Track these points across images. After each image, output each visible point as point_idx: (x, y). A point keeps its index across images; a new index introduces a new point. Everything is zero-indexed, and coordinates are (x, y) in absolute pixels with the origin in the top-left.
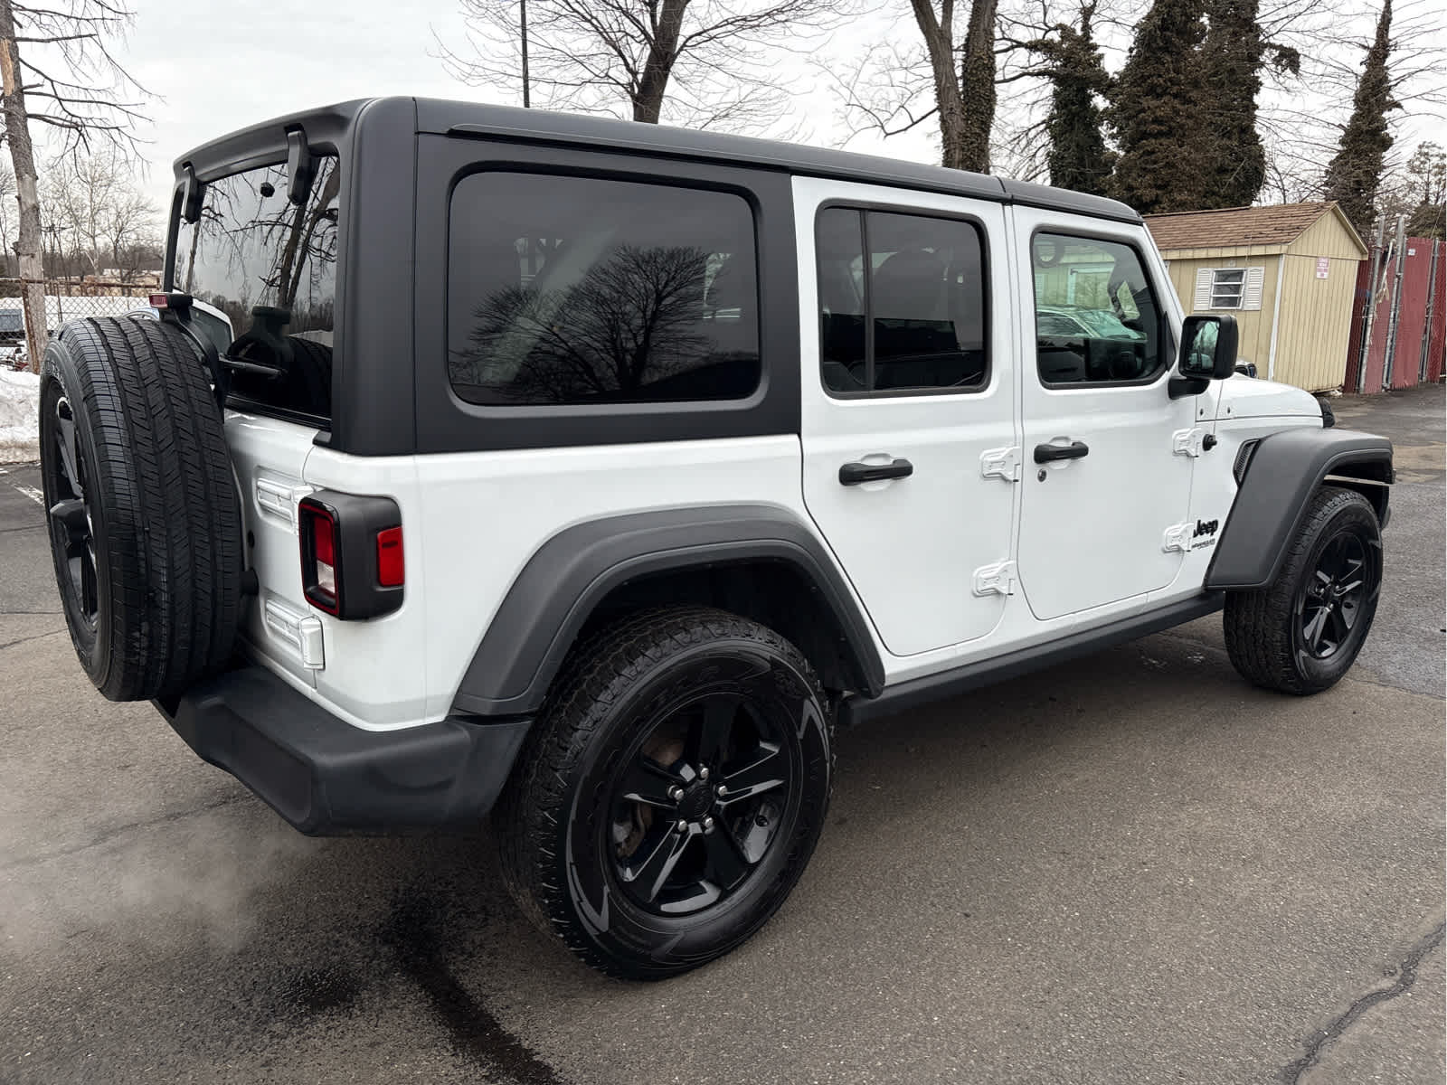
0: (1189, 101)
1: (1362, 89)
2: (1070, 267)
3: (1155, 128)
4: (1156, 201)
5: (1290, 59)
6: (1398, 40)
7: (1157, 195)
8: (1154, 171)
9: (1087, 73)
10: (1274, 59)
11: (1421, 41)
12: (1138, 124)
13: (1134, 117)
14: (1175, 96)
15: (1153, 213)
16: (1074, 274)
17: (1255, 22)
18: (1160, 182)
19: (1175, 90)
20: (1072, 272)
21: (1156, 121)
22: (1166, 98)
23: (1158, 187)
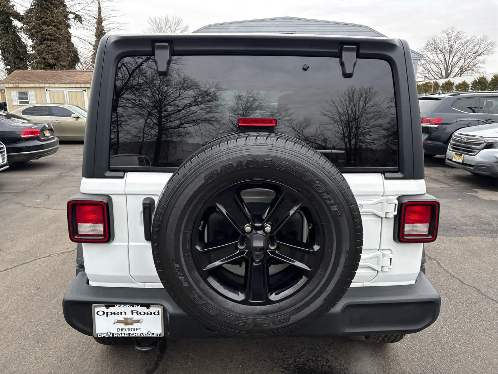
0: (59, 29)
1: (97, 32)
2: (46, 88)
3: (50, 37)
4: (55, 64)
5: (78, 18)
6: (105, 17)
7: (55, 62)
8: (52, 53)
9: (10, 11)
10: (74, 18)
11: (112, 19)
12: (42, 35)
13: (40, 32)
14: (54, 26)
15: (55, 69)
16: (48, 91)
17: (65, 3)
18: (55, 58)
19: (53, 24)
20: (47, 90)
21: (49, 35)
22: (50, 27)
23: (55, 59)
